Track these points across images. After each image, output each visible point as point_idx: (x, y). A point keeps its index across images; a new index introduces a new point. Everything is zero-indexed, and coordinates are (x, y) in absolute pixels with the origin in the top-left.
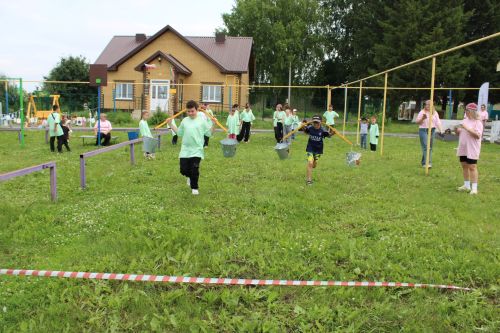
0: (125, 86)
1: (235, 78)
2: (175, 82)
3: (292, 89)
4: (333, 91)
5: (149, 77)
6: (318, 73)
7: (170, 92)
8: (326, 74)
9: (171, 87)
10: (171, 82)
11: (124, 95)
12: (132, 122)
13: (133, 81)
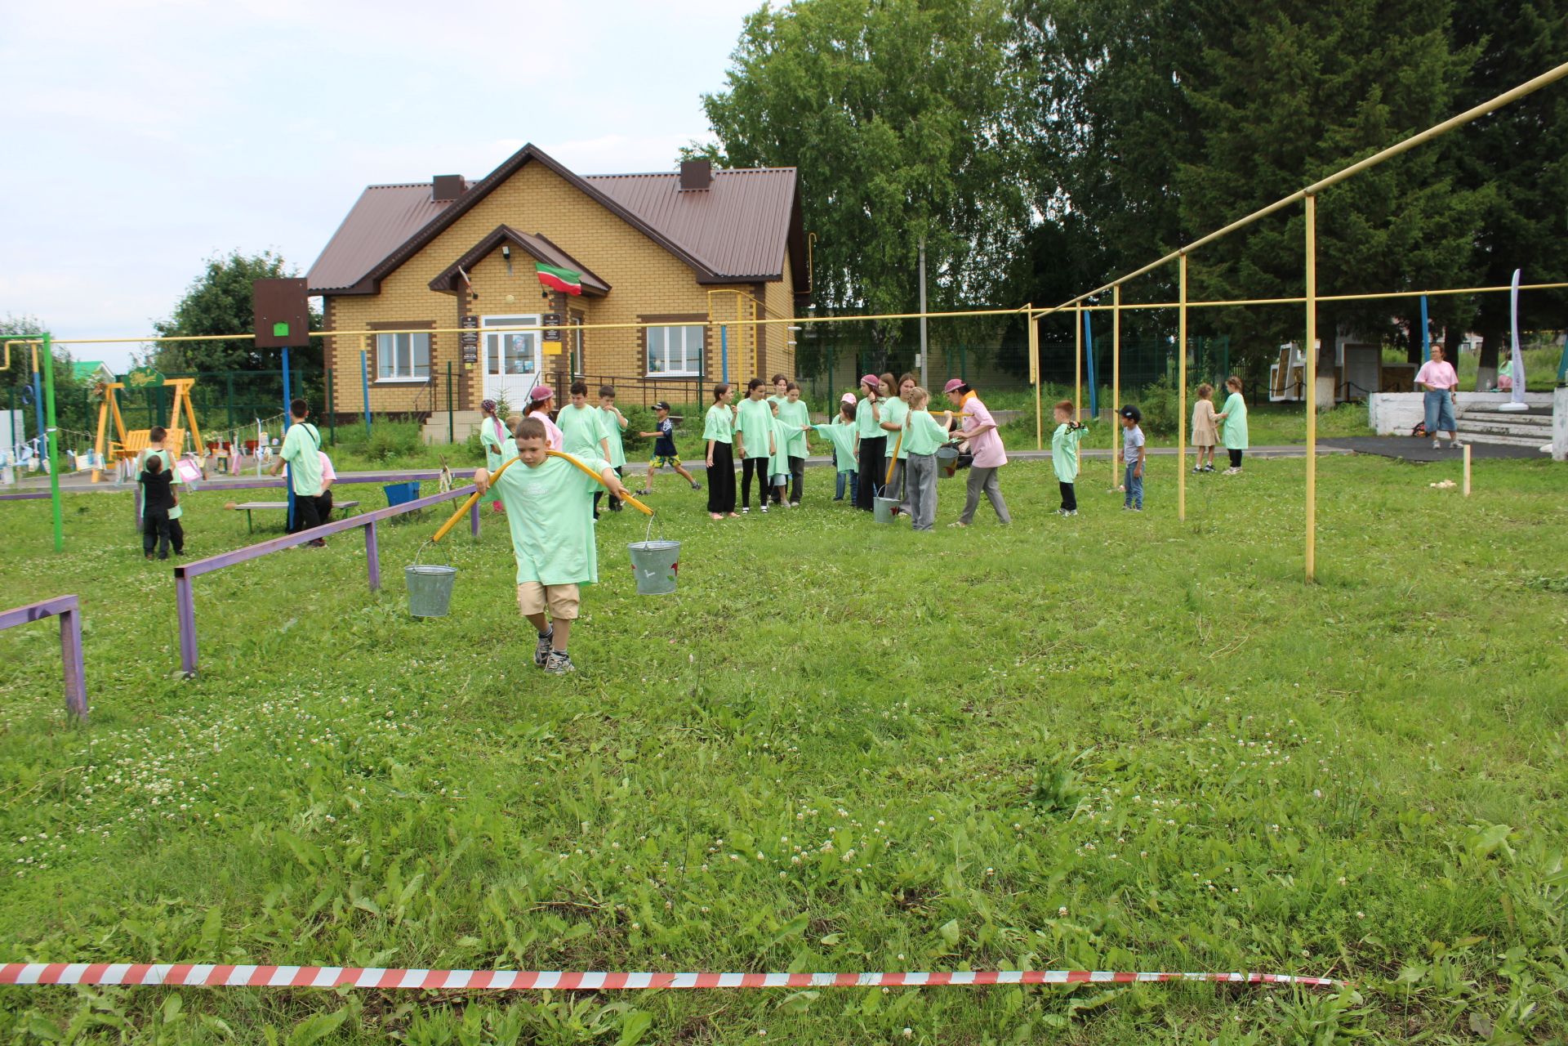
0: (403, 341)
1: (742, 299)
2: (559, 320)
3: (928, 319)
4: (1043, 323)
5: (475, 308)
6: (1014, 269)
7: (543, 353)
8: (1038, 270)
9: (546, 335)
10: (546, 319)
11: (404, 369)
12: (423, 451)
13: (428, 324)
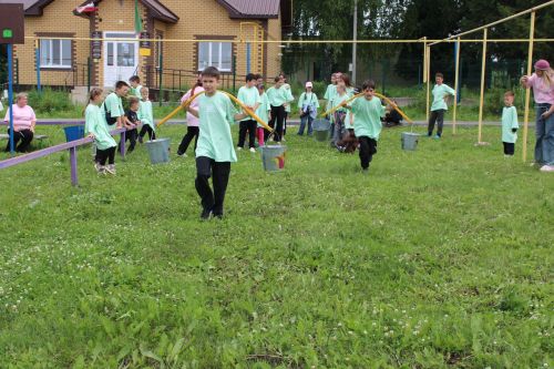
0: (56, 43)
1: (256, 28)
2: (149, 36)
3: (358, 44)
4: (433, 49)
5: (99, 27)
6: (406, 16)
7: (140, 54)
8: (422, 17)
9: (141, 44)
10: (142, 35)
11: (56, 60)
12: (73, 108)
13: (71, 35)
